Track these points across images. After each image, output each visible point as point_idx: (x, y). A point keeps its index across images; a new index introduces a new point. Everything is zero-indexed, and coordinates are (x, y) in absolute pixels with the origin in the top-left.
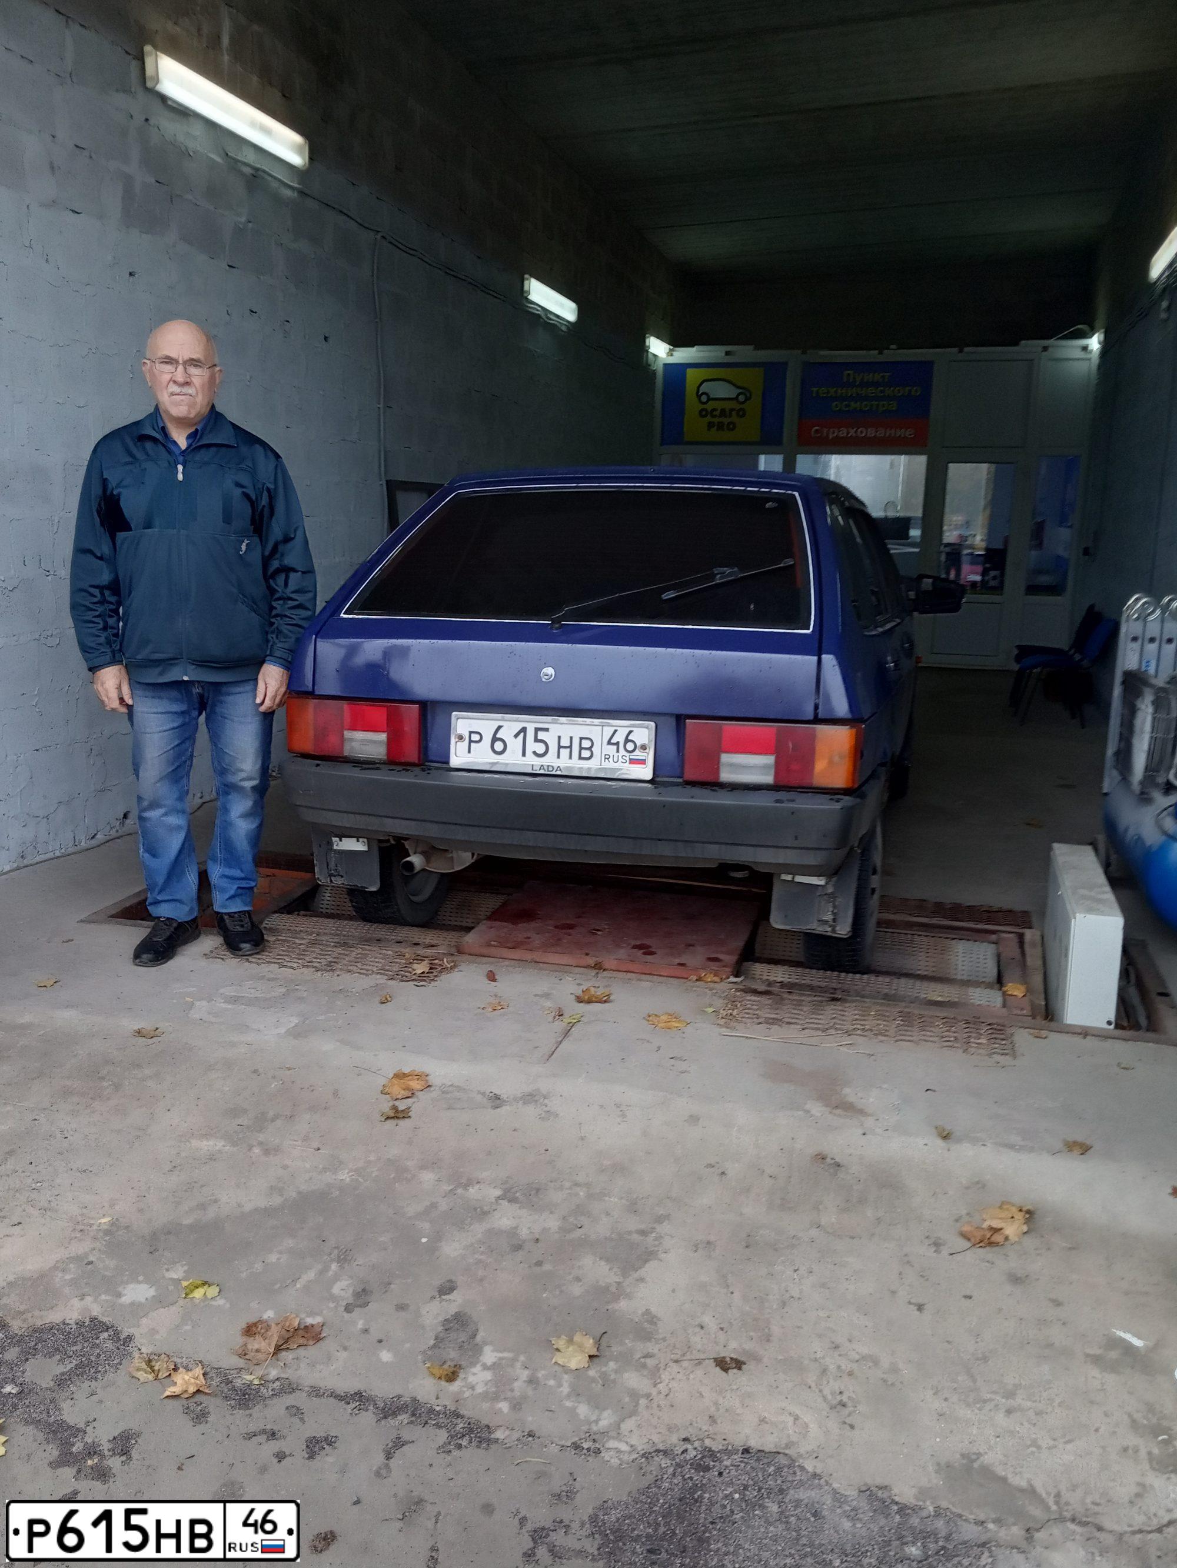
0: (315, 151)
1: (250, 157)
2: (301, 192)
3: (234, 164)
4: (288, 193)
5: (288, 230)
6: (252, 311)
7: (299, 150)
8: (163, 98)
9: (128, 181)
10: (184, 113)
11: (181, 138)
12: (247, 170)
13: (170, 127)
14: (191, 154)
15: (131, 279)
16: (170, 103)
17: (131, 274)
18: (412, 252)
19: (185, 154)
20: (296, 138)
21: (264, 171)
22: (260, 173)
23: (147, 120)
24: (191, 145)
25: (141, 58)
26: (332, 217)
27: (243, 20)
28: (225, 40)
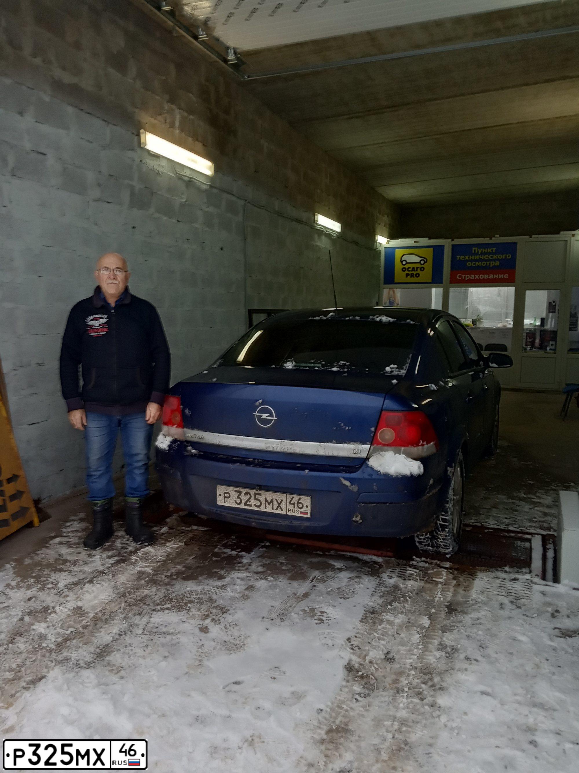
0: (217, 169)
1: (188, 173)
2: (211, 187)
3: (180, 178)
4: (205, 187)
5: (204, 203)
6: (187, 240)
7: (210, 168)
8: (148, 151)
9: (132, 187)
10: (157, 157)
11: (156, 167)
12: (186, 179)
13: (151, 163)
14: (161, 174)
15: (133, 230)
16: (151, 153)
17: (133, 228)
18: (261, 207)
19: (158, 174)
20: (209, 163)
21: (195, 179)
22: (192, 179)
23: (141, 161)
24: (161, 169)
25: (138, 135)
26: (225, 196)
27: (185, 114)
28: (177, 124)
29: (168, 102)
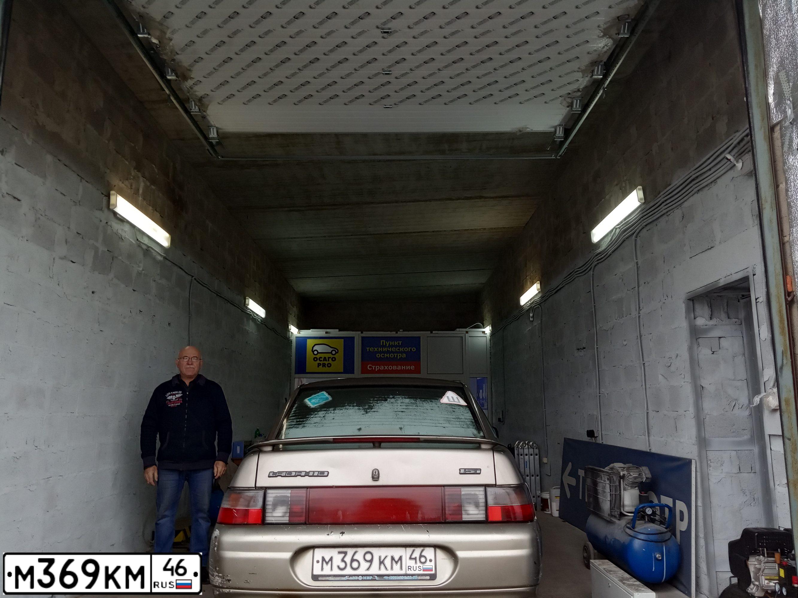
0: (173, 241)
1: (146, 241)
2: (165, 258)
3: (139, 244)
4: (159, 258)
5: (158, 275)
6: (140, 311)
7: (167, 239)
8: (115, 214)
9: (96, 249)
10: (122, 220)
11: (120, 231)
12: (144, 247)
13: (116, 226)
14: (123, 239)
15: (93, 295)
16: (118, 216)
17: (93, 292)
18: (204, 285)
19: (121, 239)
20: (167, 235)
21: (152, 248)
22: (150, 249)
23: (107, 223)
24: (123, 234)
25: (108, 196)
26: (176, 269)
27: (148, 184)
28: (141, 191)
29: (135, 169)
